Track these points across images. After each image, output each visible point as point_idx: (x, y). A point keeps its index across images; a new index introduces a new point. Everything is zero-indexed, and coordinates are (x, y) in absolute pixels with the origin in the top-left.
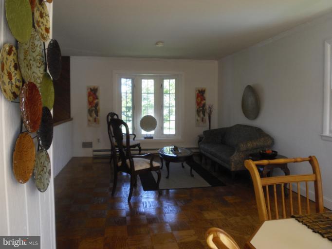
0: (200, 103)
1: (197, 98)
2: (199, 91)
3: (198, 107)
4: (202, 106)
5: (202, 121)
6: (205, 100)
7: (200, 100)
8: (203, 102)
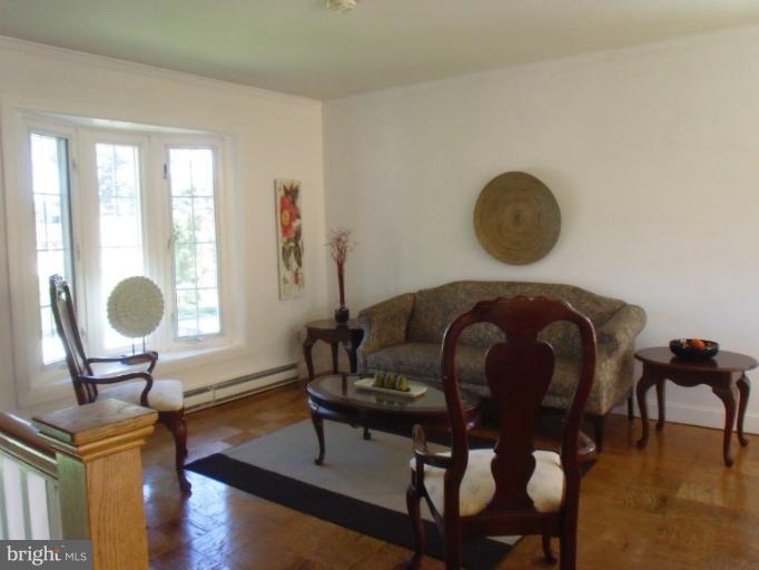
0: (290, 226)
1: (282, 211)
2: (285, 189)
3: (285, 239)
4: (293, 235)
5: (297, 281)
6: (299, 217)
7: (288, 219)
8: (295, 224)
